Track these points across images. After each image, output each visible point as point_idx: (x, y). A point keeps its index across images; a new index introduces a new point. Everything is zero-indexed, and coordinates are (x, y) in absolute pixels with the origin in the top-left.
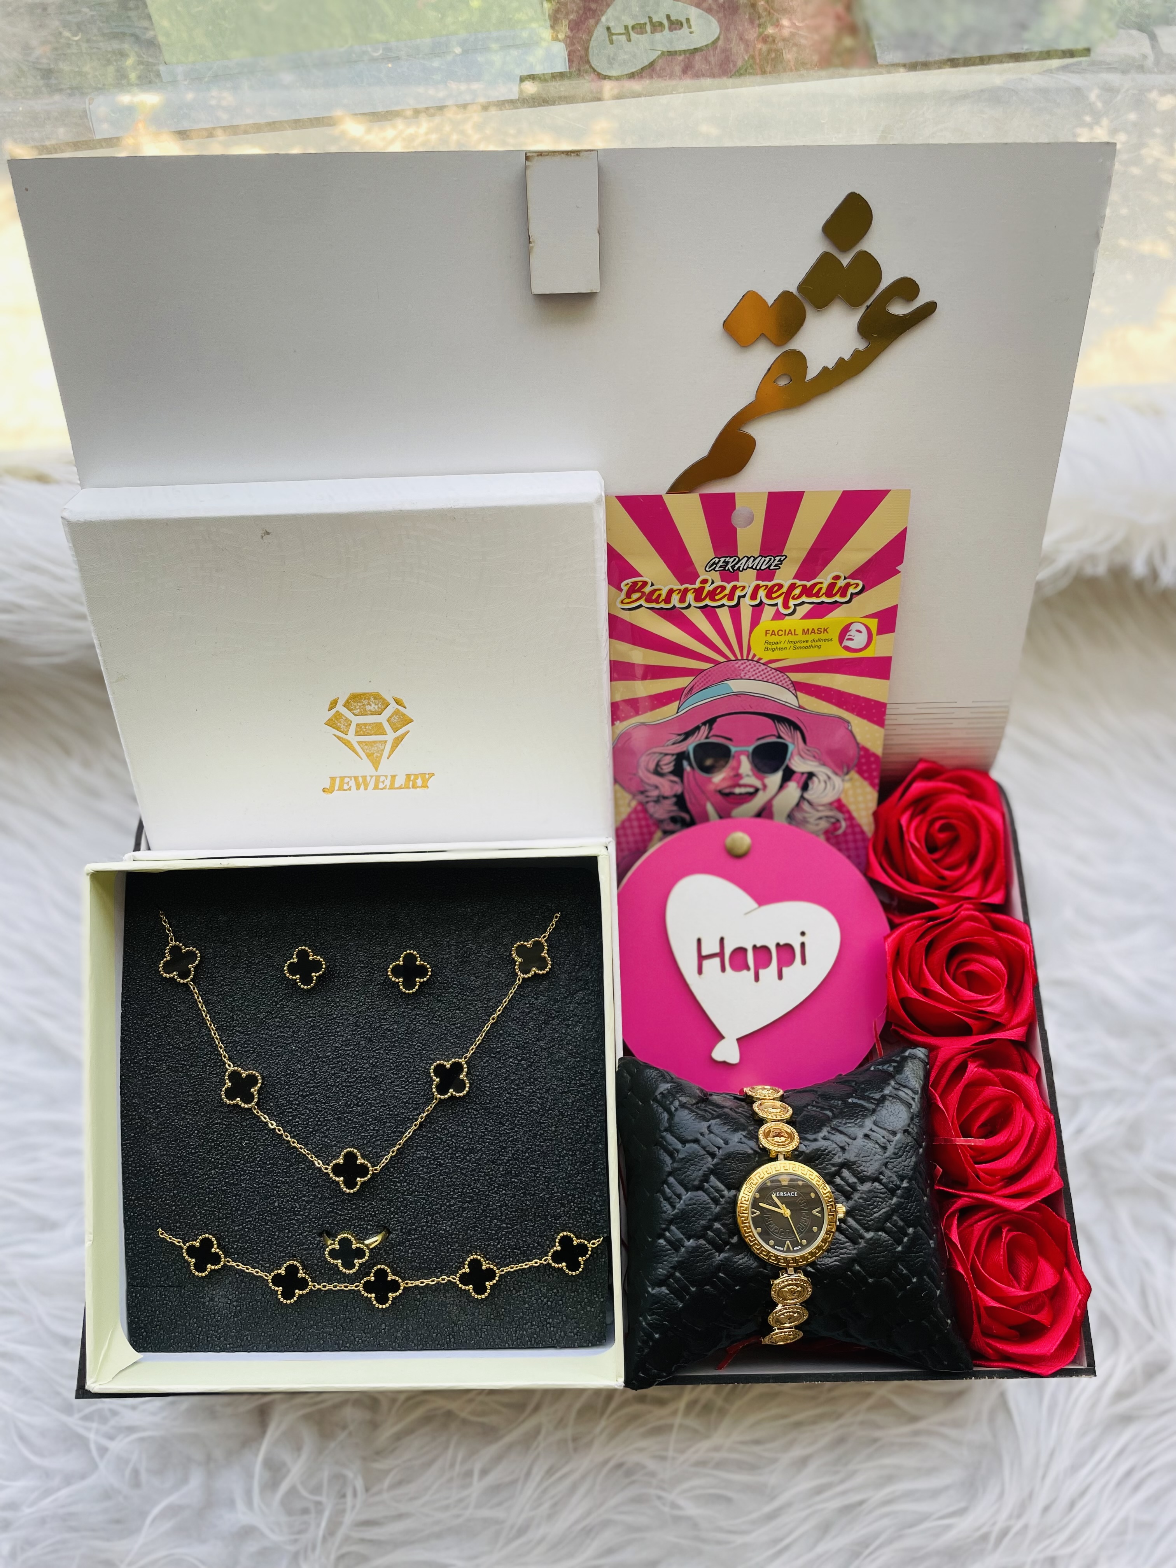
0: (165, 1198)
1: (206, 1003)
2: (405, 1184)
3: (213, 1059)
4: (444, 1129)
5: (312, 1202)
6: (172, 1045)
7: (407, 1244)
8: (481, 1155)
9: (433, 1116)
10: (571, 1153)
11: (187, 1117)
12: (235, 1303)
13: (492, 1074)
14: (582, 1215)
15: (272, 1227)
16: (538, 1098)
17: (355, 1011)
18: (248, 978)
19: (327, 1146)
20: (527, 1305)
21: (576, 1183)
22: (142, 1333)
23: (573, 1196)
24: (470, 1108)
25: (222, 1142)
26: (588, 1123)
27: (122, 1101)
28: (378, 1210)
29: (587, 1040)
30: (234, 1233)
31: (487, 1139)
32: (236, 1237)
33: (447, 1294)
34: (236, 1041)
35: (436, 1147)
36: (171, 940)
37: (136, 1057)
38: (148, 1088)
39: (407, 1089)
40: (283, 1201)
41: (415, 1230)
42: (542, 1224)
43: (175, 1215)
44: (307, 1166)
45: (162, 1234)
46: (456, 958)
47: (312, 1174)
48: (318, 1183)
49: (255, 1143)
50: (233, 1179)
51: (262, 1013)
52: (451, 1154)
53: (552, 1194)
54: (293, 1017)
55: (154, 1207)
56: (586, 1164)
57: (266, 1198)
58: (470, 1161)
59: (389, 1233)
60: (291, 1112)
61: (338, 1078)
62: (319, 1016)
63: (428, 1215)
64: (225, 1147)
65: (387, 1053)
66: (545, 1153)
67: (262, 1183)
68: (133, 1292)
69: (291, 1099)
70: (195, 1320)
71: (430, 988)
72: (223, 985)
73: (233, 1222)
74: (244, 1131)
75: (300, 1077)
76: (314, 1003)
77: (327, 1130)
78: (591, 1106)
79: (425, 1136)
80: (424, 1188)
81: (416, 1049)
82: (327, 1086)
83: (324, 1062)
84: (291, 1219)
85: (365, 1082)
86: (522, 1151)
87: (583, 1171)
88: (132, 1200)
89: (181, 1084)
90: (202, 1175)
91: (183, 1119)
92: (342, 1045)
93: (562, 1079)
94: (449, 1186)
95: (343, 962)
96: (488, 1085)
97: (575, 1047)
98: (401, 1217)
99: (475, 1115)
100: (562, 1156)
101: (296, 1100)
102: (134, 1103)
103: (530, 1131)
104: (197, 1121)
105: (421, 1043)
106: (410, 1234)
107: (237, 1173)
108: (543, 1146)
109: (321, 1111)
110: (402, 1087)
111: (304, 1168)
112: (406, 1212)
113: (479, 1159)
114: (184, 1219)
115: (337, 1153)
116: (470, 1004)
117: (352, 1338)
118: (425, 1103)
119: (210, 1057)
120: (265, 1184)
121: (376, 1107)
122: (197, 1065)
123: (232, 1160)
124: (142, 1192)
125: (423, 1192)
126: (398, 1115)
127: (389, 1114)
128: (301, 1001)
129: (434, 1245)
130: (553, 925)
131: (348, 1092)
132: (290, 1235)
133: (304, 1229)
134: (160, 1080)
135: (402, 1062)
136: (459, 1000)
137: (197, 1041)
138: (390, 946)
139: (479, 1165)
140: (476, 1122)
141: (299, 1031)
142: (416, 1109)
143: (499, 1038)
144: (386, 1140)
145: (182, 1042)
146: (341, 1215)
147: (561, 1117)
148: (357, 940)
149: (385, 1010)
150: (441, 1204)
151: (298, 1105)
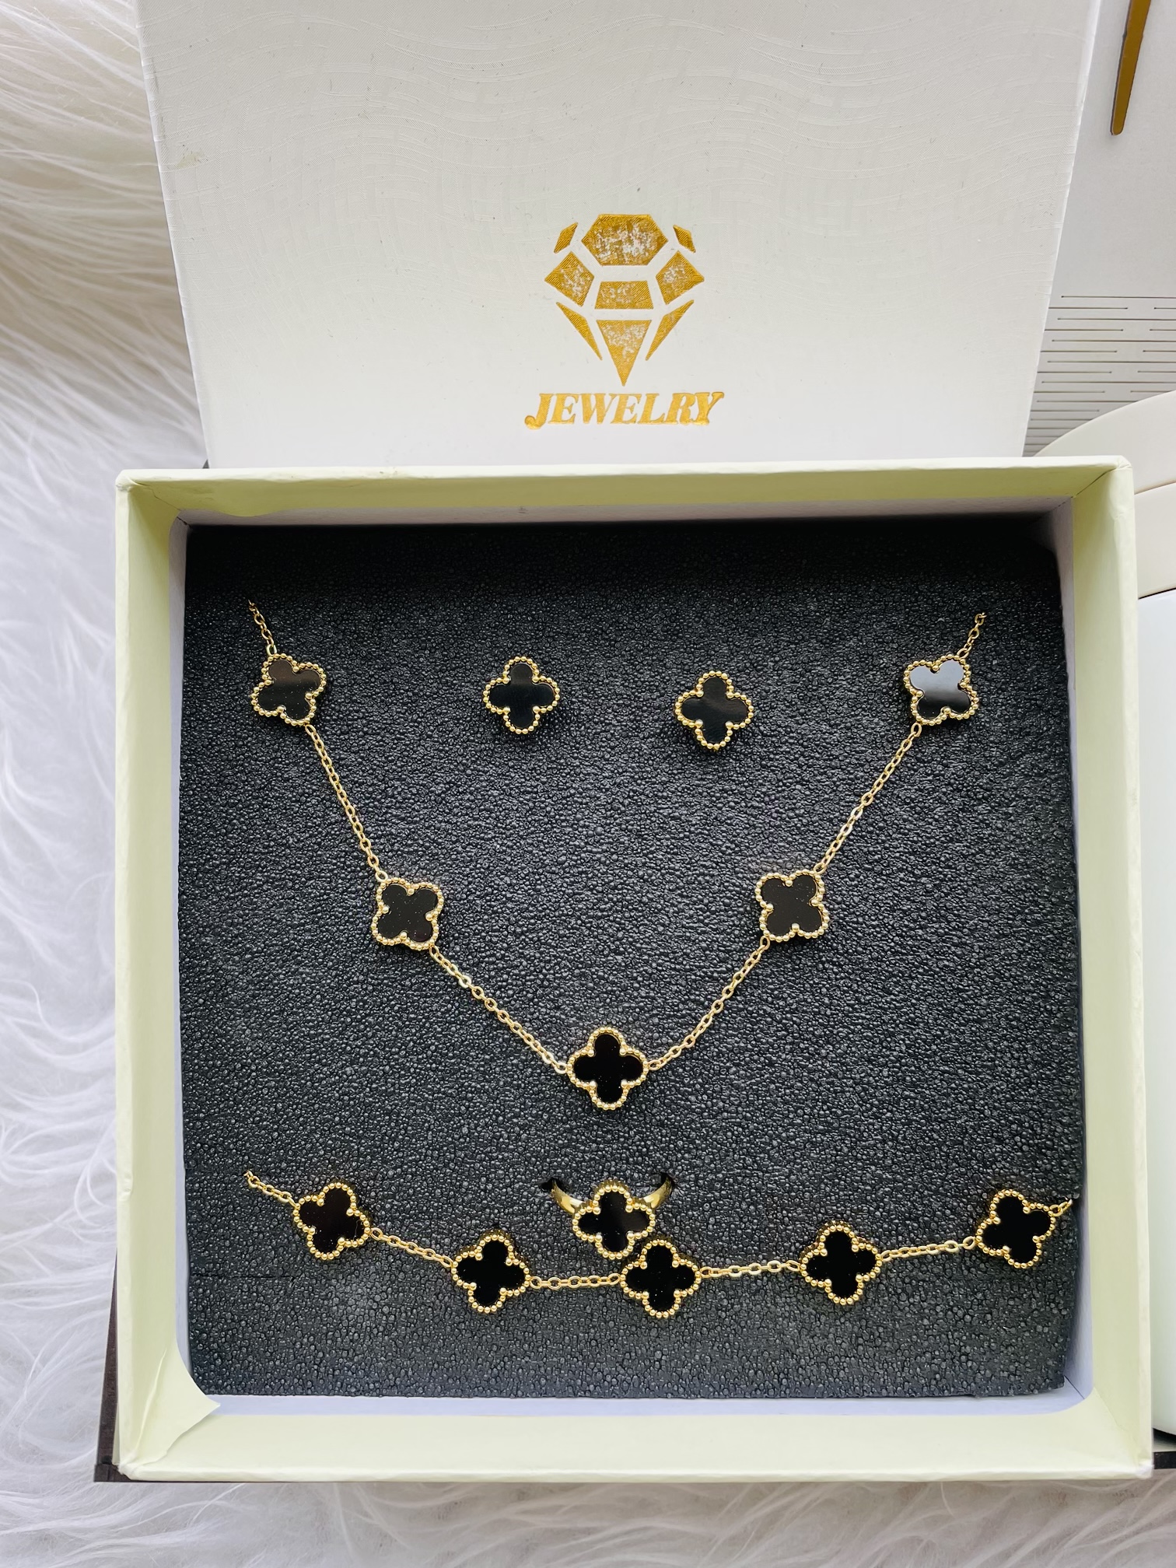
0: (260, 1116)
1: (338, 764)
2: (705, 1097)
3: (349, 866)
4: (777, 998)
5: (531, 1126)
6: (274, 840)
7: (707, 1206)
8: (848, 1047)
9: (757, 974)
10: (1016, 1046)
11: (301, 970)
12: (386, 1309)
13: (866, 899)
14: (1035, 1159)
15: (454, 1170)
16: (954, 945)
17: (607, 783)
18: (413, 721)
19: (563, 1026)
20: (926, 1322)
21: (1025, 1101)
22: (215, 1360)
23: (1020, 1124)
24: (827, 961)
25: (367, 1015)
26: (1048, 991)
27: (182, 940)
28: (654, 1145)
29: (1044, 841)
30: (387, 1182)
31: (858, 1018)
32: (389, 1189)
33: (778, 1299)
34: (391, 834)
35: (762, 1030)
36: (272, 650)
37: (207, 860)
38: (229, 918)
39: (707, 925)
40: (477, 1125)
41: (722, 1182)
42: (961, 1175)
43: (278, 1148)
44: (522, 1061)
45: (254, 1181)
46: (792, 691)
47: (531, 1075)
48: (543, 1092)
49: (428, 1018)
50: (386, 1082)
51: (438, 784)
52: (790, 1044)
53: (982, 1119)
54: (495, 793)
55: (238, 1133)
56: (1044, 1066)
57: (446, 1118)
58: (826, 1057)
59: (674, 1186)
60: (493, 963)
61: (580, 902)
62: (544, 790)
63: (748, 1154)
64: (371, 1025)
65: (670, 859)
66: (969, 1045)
67: (439, 1091)
68: (199, 1286)
69: (495, 939)
70: (312, 1338)
71: (747, 743)
72: (366, 733)
73: (385, 1161)
74: (407, 996)
75: (510, 900)
76: (534, 769)
77: (560, 995)
78: (1052, 960)
79: (742, 1010)
80: (739, 1105)
81: (723, 853)
82: (560, 916)
83: (553, 873)
84: (491, 1159)
85: (630, 911)
86: (925, 1041)
87: (1040, 1078)
88: (198, 1119)
89: (290, 911)
90: (329, 1076)
91: (293, 973)
92: (587, 843)
93: (999, 911)
94: (785, 1103)
95: (585, 697)
96: (861, 920)
97: (1022, 853)
98: (696, 1157)
99: (836, 974)
100: (1001, 1052)
101: (503, 941)
102: (204, 944)
103: (940, 1004)
104: (321, 978)
105: (732, 842)
106: (711, 1189)
107: (394, 1073)
108: (963, 1033)
109: (549, 961)
110: (699, 921)
111: (517, 1066)
112: (703, 1150)
113: (840, 1055)
114: (295, 1155)
115: (578, 1038)
116: (821, 774)
117: (600, 1375)
118: (741, 950)
119: (344, 863)
120: (444, 1093)
121: (649, 955)
122: (319, 877)
123: (383, 1050)
124: (218, 1105)
125: (737, 1112)
126: (691, 970)
127: (675, 969)
128: (511, 764)
129: (756, 1209)
130: (974, 633)
131: (598, 927)
132: (490, 1186)
133: (515, 1177)
134: (252, 903)
135: (698, 875)
136: (800, 766)
137: (321, 833)
138: (670, 668)
139: (843, 1064)
140: (838, 987)
141: (507, 817)
142: (724, 961)
143: (878, 835)
144: (669, 1016)
145: (292, 835)
146: (584, 1152)
147: (997, 980)
148: (609, 658)
149: (663, 783)
150: (771, 1137)
151: (506, 950)
